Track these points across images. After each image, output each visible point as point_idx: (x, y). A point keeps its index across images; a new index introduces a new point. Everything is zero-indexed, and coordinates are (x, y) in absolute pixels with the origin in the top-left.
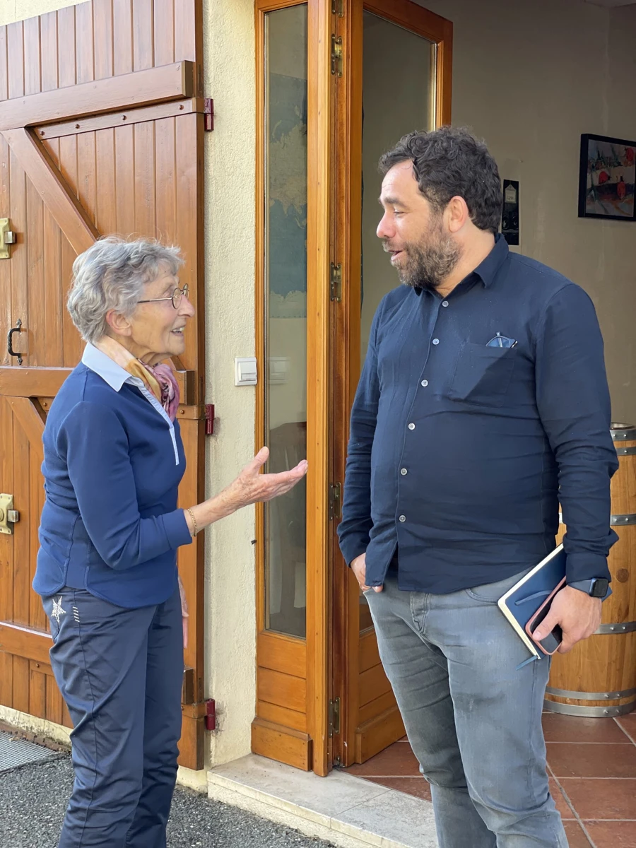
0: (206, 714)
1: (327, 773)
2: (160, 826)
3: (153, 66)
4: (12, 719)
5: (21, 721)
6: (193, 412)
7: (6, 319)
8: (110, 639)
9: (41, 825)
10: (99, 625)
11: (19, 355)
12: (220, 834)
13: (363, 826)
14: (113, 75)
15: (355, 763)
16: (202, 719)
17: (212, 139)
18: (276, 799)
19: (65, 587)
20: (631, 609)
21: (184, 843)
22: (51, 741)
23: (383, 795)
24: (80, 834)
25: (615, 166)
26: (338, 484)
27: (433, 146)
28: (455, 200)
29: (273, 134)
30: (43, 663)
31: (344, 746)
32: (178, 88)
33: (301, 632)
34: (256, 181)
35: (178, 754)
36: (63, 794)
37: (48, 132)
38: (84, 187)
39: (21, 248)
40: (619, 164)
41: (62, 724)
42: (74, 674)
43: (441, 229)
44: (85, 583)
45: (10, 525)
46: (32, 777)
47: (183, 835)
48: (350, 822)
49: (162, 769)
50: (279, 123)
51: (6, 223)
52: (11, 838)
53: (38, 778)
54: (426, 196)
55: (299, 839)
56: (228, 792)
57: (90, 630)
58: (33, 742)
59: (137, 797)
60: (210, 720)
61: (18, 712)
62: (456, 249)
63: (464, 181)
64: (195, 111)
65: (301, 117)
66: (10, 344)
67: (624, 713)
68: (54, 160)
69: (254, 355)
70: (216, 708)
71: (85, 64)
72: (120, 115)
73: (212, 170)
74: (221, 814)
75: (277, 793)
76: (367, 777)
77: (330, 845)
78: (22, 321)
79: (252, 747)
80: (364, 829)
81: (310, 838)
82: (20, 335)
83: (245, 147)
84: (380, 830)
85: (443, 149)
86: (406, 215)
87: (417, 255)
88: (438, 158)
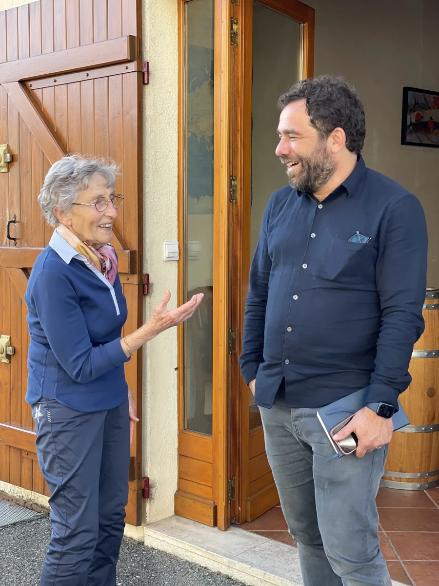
0: (143, 488)
1: (226, 528)
2: (111, 565)
3: (108, 39)
4: (9, 491)
5: (16, 492)
6: (135, 279)
7: (6, 214)
8: (72, 434)
9: (29, 564)
10: (64, 424)
11: (14, 239)
12: (152, 570)
13: (251, 565)
14: (80, 45)
15: (246, 521)
16: (141, 491)
17: (148, 90)
18: (191, 546)
19: (42, 398)
20: (437, 415)
21: (128, 576)
22: (36, 506)
23: (265, 543)
24: (55, 569)
25: (426, 110)
26: (235, 329)
27: (321, 90)
28: (337, 131)
29: (190, 87)
30: (31, 453)
31: (239, 509)
32: (125, 56)
33: (209, 431)
34: (178, 119)
35: (125, 516)
36: (44, 542)
37: (35, 85)
38: (60, 123)
39: (16, 165)
40: (430, 108)
41: (44, 494)
42: (49, 459)
43: (325, 150)
44: (55, 395)
45: (8, 356)
46: (23, 531)
47: (127, 571)
48: (242, 562)
49: (113, 526)
50: (195, 79)
51: (5, 148)
52: (8, 573)
53: (27, 531)
54: (315, 126)
55: (207, 574)
56: (158, 541)
57: (58, 428)
58: (24, 507)
59: (95, 543)
60: (146, 491)
61: (14, 485)
62: (333, 166)
63: (343, 116)
64: (136, 70)
65: (210, 75)
66: (8, 232)
67: (431, 487)
68: (39, 104)
69: (177, 240)
70: (150, 483)
71: (60, 37)
72: (84, 73)
73: (148, 111)
74: (153, 556)
75: (192, 542)
76: (254, 531)
77: (228, 578)
78: (17, 215)
79: (175, 511)
80: (252, 567)
81: (215, 573)
82: (15, 226)
83: (171, 96)
84: (263, 567)
85: (329, 93)
86: (299, 139)
87: (307, 167)
88: (325, 99)
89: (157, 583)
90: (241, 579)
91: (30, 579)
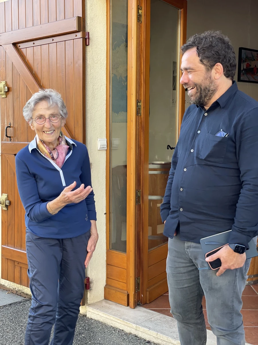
0: (86, 283)
1: (135, 307)
3: (65, 18)
4: (7, 285)
5: (11, 286)
7: (5, 122)
9: (19, 327)
11: (10, 137)
12: (91, 332)
13: (149, 329)
14: (48, 22)
15: (146, 303)
17: (89, 49)
18: (114, 317)
21: (77, 335)
22: (23, 294)
23: (157, 316)
25: (253, 61)
26: (140, 190)
27: (205, 40)
28: (217, 65)
30: (20, 262)
31: (142, 296)
32: (75, 28)
33: (124, 250)
37: (22, 46)
38: (37, 68)
39: (11, 93)
40: (255, 60)
43: (210, 78)
45: (6, 206)
46: (16, 308)
47: (77, 332)
48: (144, 327)
50: (116, 42)
51: (5, 83)
52: (7, 333)
53: (18, 309)
54: (203, 64)
55: (123, 334)
56: (95, 314)
58: (16, 294)
60: (88, 285)
61: (10, 282)
63: (220, 56)
64: (82, 37)
65: (125, 40)
66: (6, 133)
67: (255, 283)
68: (24, 57)
69: (105, 138)
70: (90, 281)
71: (37, 18)
72: (51, 39)
73: (89, 61)
74: (92, 323)
75: (114, 315)
76: (151, 309)
77: (136, 336)
78: (11, 123)
79: (104, 297)
80: (150, 330)
81: (128, 333)
82: (10, 129)
83: (102, 52)
84: (156, 330)
85: (210, 41)
86: (193, 73)
87: (200, 89)
88: (208, 46)
89: (94, 339)
90: (144, 337)
91: (20, 337)
